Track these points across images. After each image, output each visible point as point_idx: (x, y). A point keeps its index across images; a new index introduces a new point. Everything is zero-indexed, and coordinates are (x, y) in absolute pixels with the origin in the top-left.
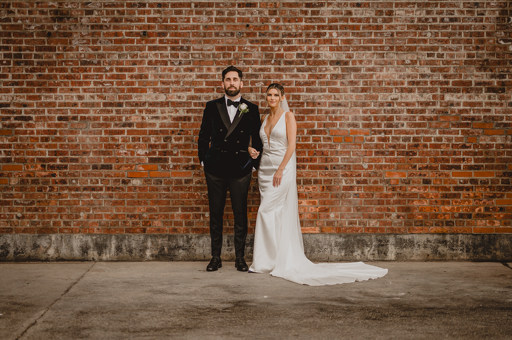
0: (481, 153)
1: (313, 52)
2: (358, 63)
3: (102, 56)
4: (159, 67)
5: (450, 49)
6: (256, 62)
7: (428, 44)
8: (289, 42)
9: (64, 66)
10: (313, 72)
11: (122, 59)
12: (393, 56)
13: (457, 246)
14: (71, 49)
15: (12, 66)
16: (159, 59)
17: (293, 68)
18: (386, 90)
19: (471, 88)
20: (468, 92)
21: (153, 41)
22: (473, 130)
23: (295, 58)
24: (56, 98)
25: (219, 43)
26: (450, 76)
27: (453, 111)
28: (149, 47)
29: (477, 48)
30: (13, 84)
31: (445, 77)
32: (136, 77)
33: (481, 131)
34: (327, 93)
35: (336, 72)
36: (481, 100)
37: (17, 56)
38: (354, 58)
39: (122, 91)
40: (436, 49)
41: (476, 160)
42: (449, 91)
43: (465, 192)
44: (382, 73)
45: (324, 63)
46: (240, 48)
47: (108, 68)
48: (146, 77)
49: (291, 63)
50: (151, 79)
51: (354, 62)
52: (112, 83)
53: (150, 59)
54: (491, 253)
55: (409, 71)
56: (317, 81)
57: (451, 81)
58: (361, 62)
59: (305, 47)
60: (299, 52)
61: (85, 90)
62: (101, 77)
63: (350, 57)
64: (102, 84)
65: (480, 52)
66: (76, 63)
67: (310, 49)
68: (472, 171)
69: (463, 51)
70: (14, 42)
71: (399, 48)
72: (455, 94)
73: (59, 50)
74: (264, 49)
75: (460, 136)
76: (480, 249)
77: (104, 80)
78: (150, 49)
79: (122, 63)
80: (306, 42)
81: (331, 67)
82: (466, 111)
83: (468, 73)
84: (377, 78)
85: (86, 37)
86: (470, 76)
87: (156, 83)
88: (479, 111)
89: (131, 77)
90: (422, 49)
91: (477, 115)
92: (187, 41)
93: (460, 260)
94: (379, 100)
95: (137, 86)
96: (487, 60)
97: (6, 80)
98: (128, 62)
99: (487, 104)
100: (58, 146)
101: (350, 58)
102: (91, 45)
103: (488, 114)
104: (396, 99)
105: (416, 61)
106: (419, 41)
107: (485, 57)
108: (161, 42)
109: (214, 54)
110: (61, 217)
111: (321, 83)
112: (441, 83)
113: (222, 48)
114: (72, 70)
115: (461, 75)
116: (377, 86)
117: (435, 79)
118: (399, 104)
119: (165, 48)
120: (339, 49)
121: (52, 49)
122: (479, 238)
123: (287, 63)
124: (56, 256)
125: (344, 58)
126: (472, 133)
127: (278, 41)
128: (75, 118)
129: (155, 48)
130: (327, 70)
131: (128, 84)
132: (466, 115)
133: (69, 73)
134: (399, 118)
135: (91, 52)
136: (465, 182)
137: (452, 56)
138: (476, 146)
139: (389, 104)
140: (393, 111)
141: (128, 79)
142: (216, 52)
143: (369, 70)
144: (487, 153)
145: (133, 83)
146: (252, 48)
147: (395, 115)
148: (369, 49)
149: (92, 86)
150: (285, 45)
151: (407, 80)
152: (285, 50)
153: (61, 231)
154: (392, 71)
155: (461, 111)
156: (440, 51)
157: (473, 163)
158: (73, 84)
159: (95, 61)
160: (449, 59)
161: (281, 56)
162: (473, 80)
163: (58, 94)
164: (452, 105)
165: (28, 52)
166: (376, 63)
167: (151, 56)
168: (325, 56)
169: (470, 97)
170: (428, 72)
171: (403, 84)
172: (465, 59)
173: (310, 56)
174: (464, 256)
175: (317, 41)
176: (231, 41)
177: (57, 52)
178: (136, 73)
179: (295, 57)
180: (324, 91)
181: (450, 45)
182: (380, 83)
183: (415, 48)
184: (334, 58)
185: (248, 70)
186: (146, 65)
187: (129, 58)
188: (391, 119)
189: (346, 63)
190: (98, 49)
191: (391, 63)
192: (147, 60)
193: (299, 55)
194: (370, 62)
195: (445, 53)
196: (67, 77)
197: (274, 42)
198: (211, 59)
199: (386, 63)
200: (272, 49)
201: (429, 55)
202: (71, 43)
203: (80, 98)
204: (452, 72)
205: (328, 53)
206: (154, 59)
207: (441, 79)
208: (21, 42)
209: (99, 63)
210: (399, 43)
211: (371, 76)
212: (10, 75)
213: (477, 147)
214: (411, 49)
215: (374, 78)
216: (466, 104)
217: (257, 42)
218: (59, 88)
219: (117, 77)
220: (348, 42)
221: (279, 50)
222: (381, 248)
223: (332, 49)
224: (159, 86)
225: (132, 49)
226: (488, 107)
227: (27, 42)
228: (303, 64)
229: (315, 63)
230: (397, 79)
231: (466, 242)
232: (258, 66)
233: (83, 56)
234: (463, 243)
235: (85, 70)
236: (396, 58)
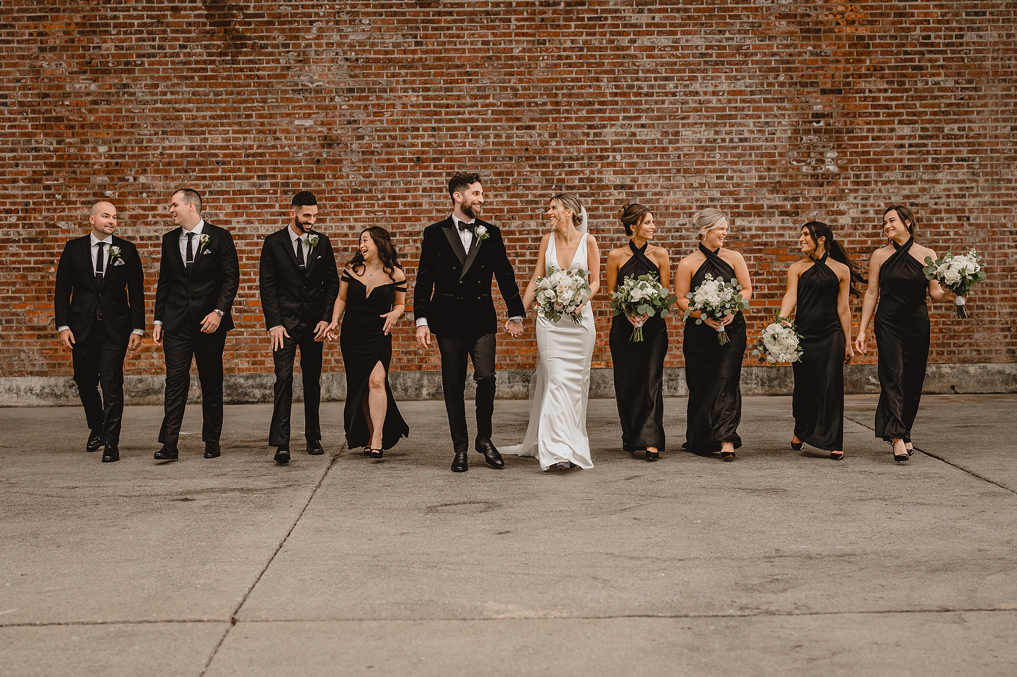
0: (775, 281)
1: (596, 176)
2: (643, 187)
3: (374, 184)
4: (434, 194)
5: (740, 171)
6: (536, 188)
7: (717, 166)
8: (570, 166)
9: (334, 194)
10: (597, 197)
11: (394, 187)
12: (681, 180)
13: (751, 379)
14: (341, 177)
15: (279, 195)
16: (434, 186)
17: (575, 194)
18: (674, 215)
19: (763, 212)
20: (760, 216)
21: (427, 167)
22: (767, 257)
23: (577, 183)
24: (326, 229)
25: (496, 168)
26: (740, 200)
27: (744, 237)
28: (423, 173)
29: (769, 170)
30: (281, 214)
31: (736, 200)
32: (410, 205)
33: (774, 257)
34: (611, 219)
35: (620, 197)
36: (773, 224)
37: (283, 185)
38: (640, 182)
39: (395, 220)
40: (726, 171)
41: (769, 288)
42: (739, 215)
43: (758, 322)
44: (668, 198)
45: (608, 187)
46: (519, 173)
47: (380, 196)
48: (421, 205)
49: (572, 188)
50: (425, 207)
51: (639, 186)
52: (385, 212)
53: (424, 186)
54: (787, 386)
55: (697, 195)
56: (601, 206)
57: (742, 204)
58: (646, 186)
59: (587, 170)
60: (581, 176)
61: (356, 220)
62: (373, 206)
63: (635, 180)
64: (374, 213)
65: (772, 173)
66: (346, 191)
67: (592, 173)
68: (766, 300)
69: (754, 173)
70: (281, 170)
71: (686, 171)
72: (746, 219)
73: (328, 178)
74: (544, 174)
75: (752, 262)
76: (776, 383)
77: (376, 208)
78: (424, 175)
79: (395, 191)
80: (589, 165)
81: (616, 192)
82: (758, 236)
83: (760, 196)
84: (664, 202)
85: (357, 164)
86: (762, 199)
87: (430, 211)
88: (772, 236)
89: (405, 205)
90: (710, 171)
91: (770, 240)
92: (463, 166)
93: (754, 395)
94: (667, 226)
95: (411, 215)
96: (779, 182)
97: (273, 210)
98: (401, 190)
99: (780, 228)
101: (635, 181)
102: (362, 172)
103: (781, 239)
104: (685, 225)
105: (704, 184)
106: (707, 163)
107: (777, 179)
108: (435, 167)
109: (491, 180)
110: (332, 355)
111: (604, 209)
112: (731, 207)
113: (500, 174)
114: (342, 198)
115: (752, 199)
116: (664, 211)
117: (725, 203)
118: (687, 230)
119: (440, 175)
120: (623, 172)
121: (321, 177)
122: (774, 370)
123: (568, 188)
124: (327, 396)
125: (628, 182)
126: (765, 259)
127: (559, 165)
128: (346, 250)
129: (429, 175)
130: (610, 195)
131: (401, 212)
132: (758, 240)
133: (339, 202)
134: (687, 245)
135: (362, 179)
136: (759, 311)
137: (742, 178)
138: (769, 273)
139: (677, 230)
140: (681, 237)
141: (401, 208)
142: (494, 178)
143: (655, 194)
144: (781, 281)
145: (406, 212)
146: (532, 172)
147: (683, 241)
148: (655, 172)
149: (363, 215)
150: (567, 169)
151: (695, 204)
152: (566, 175)
153: (332, 369)
154: (679, 195)
155: (753, 237)
156: (730, 173)
157: (766, 291)
158: (343, 213)
159: (367, 189)
160: (739, 181)
161: (563, 180)
162: (766, 203)
163: (328, 224)
164: (743, 230)
165: (295, 180)
166: (662, 187)
167: (426, 182)
168: (609, 180)
169: (762, 221)
170: (718, 195)
171: (691, 208)
172: (757, 181)
173: (593, 180)
174: (759, 390)
175: (599, 165)
176: (509, 166)
177: (327, 180)
178: (410, 201)
179: (577, 181)
180: (608, 217)
181: (740, 166)
182: (667, 207)
183: (704, 170)
184: (618, 182)
185: (528, 196)
186: (421, 193)
187: (402, 186)
188: (679, 245)
189: (631, 187)
190: (370, 176)
191: (678, 187)
192: (421, 187)
193: (581, 180)
194: (656, 185)
195: (735, 175)
196: (337, 206)
197: (555, 166)
198: (489, 185)
199: (673, 187)
200: (553, 174)
201: (718, 178)
202: (341, 170)
203: (351, 228)
204: (742, 195)
205: (612, 177)
206: (428, 186)
207: (732, 203)
208: (288, 170)
209: (371, 191)
210: (686, 165)
211: (658, 200)
212: (277, 205)
213: (771, 274)
214: (699, 172)
215: (661, 203)
216: (758, 229)
217: (537, 166)
218: (328, 218)
219: (390, 205)
220: (633, 165)
221: (560, 174)
222: (671, 383)
223: (615, 173)
224: (434, 214)
225: (405, 175)
226: (781, 232)
227: (295, 170)
228: (585, 189)
229: (598, 187)
230: (684, 204)
231: (760, 375)
232: (539, 192)
233: (353, 184)
234: (757, 376)
235: (356, 199)
236: (683, 181)
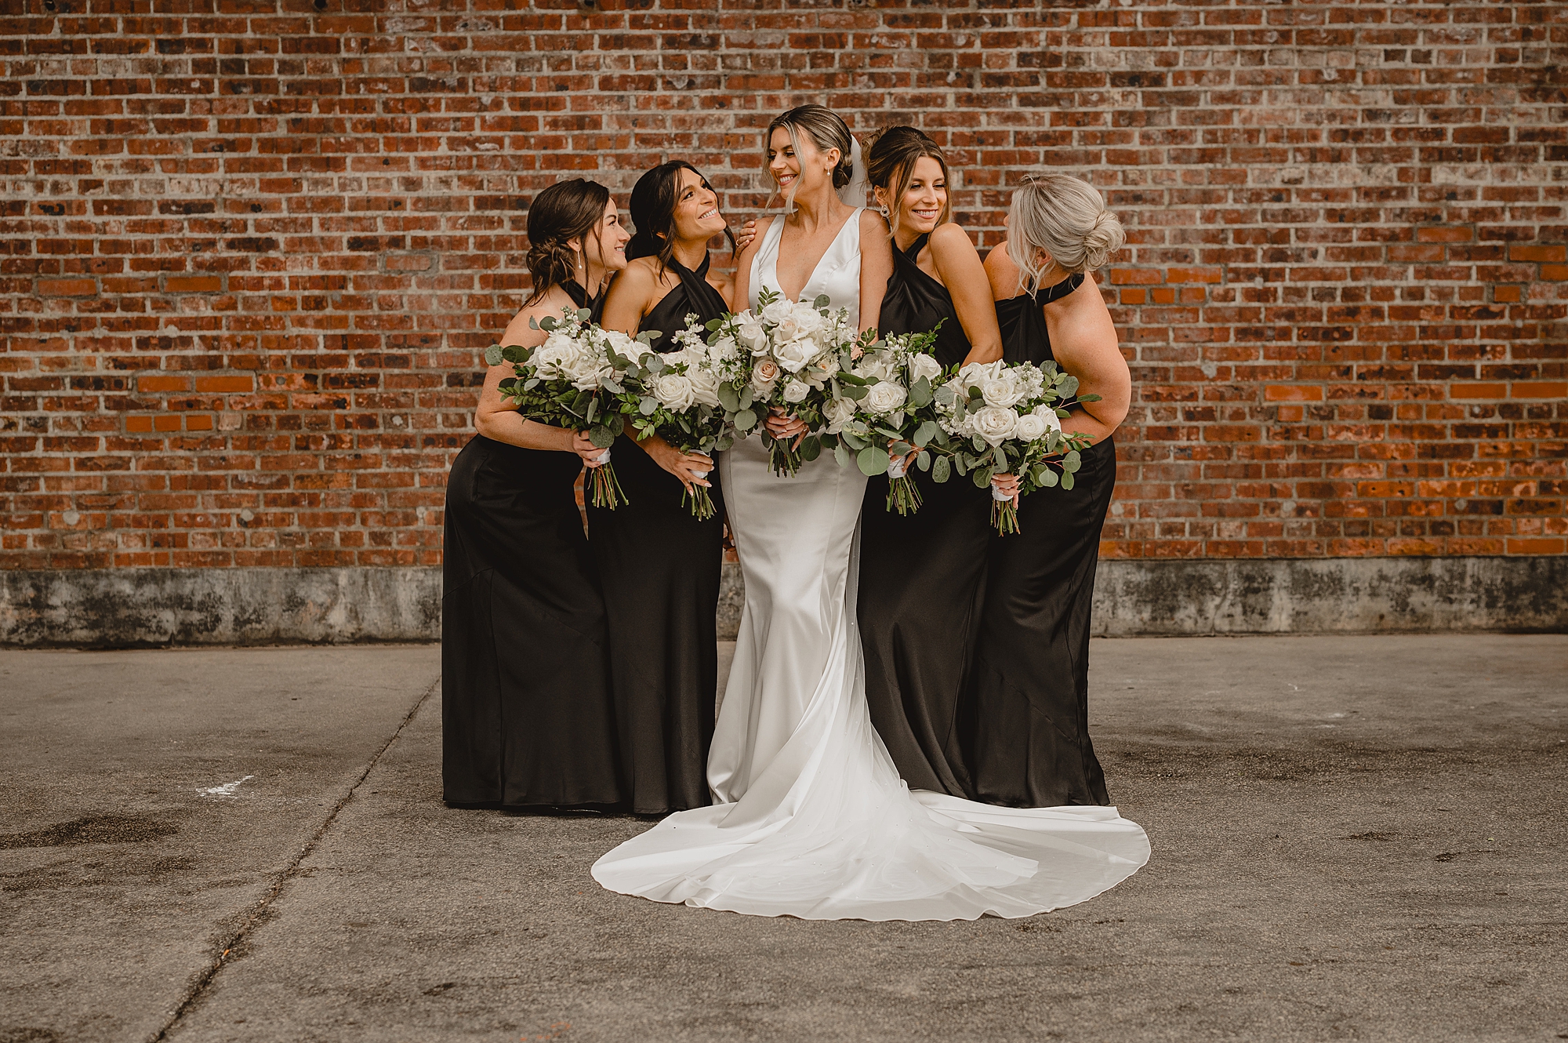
0: (1531, 332)
1: (1064, 49)
2: (1190, 80)
3: (471, 65)
4: (632, 94)
5: (1450, 39)
6: (903, 79)
7: (1387, 25)
8: (997, 21)
9: (363, 94)
10: (1065, 107)
11: (526, 74)
12: (1290, 60)
13: (1462, 590)
14: (383, 47)
15: (215, 94)
16: (632, 71)
17: (1009, 96)
18: (1269, 156)
19: (1507, 149)
20: (1497, 159)
21: (614, 22)
22: (1510, 268)
23: (1013, 67)
24: (343, 187)
25: (798, 24)
26: (1447, 116)
27: (1454, 215)
28: (603, 38)
29: (1526, 35)
30: (222, 146)
31: (1434, 116)
32: (568, 124)
33: (1532, 269)
34: (1104, 166)
35: (1127, 107)
36: (1532, 181)
37: (228, 67)
38: (1180, 67)
39: (529, 163)
40: (1409, 37)
41: (1517, 352)
42: (1444, 155)
43: (1485, 440)
44: (1256, 108)
45: (1095, 79)
46: (859, 40)
47: (487, 98)
48: (596, 123)
49: (1001, 80)
50: (608, 129)
51: (1179, 77)
52: (500, 142)
53: (605, 71)
54: (1554, 607)
55: (1332, 102)
56: (1076, 131)
57: (1450, 128)
58: (1198, 76)
59: (1042, 34)
60: (1025, 48)
61: (423, 164)
62: (469, 124)
63: (1167, 61)
64: (472, 143)
65: (1534, 44)
66: (396, 85)
67: (1056, 40)
68: (1507, 383)
69: (1485, 44)
70: (220, 26)
71: (1305, 37)
72: (1461, 166)
73: (348, 48)
74: (926, 42)
75: (1473, 283)
76: (1525, 599)
77: (477, 132)
78: (607, 43)
79: (525, 85)
80: (1046, 20)
81: (1116, 93)
82: (1492, 213)
83: (1499, 106)
84: (1245, 121)
85: (425, 12)
86: (1505, 113)
87: (622, 141)
88: (1527, 213)
89: (554, 124)
90: (1371, 38)
91: (1522, 223)
92: (710, 20)
93: (1469, 630)
94: (1250, 184)
95: (569, 149)
96: (1551, 69)
97: (201, 135)
98: (543, 82)
99: (1550, 192)
100: (351, 321)
101: (1169, 64)
102: (439, 33)
103: (1552, 222)
104: (1298, 181)
105: (1353, 74)
106: (1362, 15)
107: (1547, 61)
108: (636, 22)
109: (784, 57)
110: (364, 522)
111: (1086, 138)
112: (1423, 135)
113: (808, 41)
114: (385, 104)
115: (1477, 113)
116: (1243, 145)
117: (1405, 122)
118: (1305, 195)
119: (648, 42)
120: (1137, 39)
121: (331, 47)
122: (1522, 567)
123: (990, 80)
124: (351, 628)
125: (1150, 65)
126: (1508, 275)
127: (967, 18)
128: (397, 242)
129: (618, 42)
130: (1102, 99)
131: (544, 143)
132: (1489, 224)
133: (378, 114)
134: (1303, 236)
135: (440, 52)
136: (1487, 412)
137: (1454, 57)
138: (1517, 313)
139: (1278, 196)
140: (1288, 215)
141: (544, 131)
142: (792, 52)
143: (1222, 98)
144: (1548, 331)
145: (557, 142)
146: (893, 38)
147: (1292, 226)
148: (1221, 38)
149: (443, 150)
150: (987, 29)
151: (1326, 127)
152: (985, 45)
153: (364, 559)
154: (1285, 101)
155: (1477, 214)
156: (1421, 44)
157: (1508, 360)
158: (390, 144)
159: (452, 81)
160: (1444, 65)
161: (975, 60)
162: (1513, 124)
163: (349, 173)
164: (1453, 195)
165: (260, 55)
166: (1240, 80)
167: (609, 63)
168: (1099, 60)
169: (1503, 174)
170: (1387, 103)
171: (1314, 137)
172: (1492, 64)
173: (1055, 60)
174: (1482, 618)
175: (1074, 19)
176: (833, 19)
177: (344, 54)
178: (566, 112)
179: (1013, 62)
180: (1096, 158)
181: (1450, 26)
182: (1252, 135)
183: (1352, 34)
184: (1123, 66)
185: (881, 102)
186: (596, 91)
187: (547, 71)
188: (1283, 236)
189: (1158, 80)
190: (458, 44)
191: (1282, 80)
192: (596, 76)
193: (1024, 59)
194: (1223, 75)
195: (1435, 48)
196: (373, 126)
197: (954, 22)
198: (778, 71)
199: (1269, 79)
200: (949, 42)
201: (1390, 56)
202: (381, 28)
203: (411, 184)
204: (1453, 102)
205: (1107, 52)
206: (617, 72)
207: (1424, 123)
208: (240, 26)
209: (462, 85)
210: (1305, 21)
211: (1227, 116)
212: (212, 122)
213: (1522, 315)
214: (1340, 39)
215: (1236, 123)
216: (1492, 193)
217: (908, 20)
218: (350, 157)
219: (515, 124)
220: (1164, 18)
221: (969, 44)
222: (1251, 599)
223: (1117, 40)
224: (632, 148)
225: (553, 43)
226: (1552, 203)
227: (258, 26)
228: (1036, 82)
229: (1070, 80)
230: (1299, 124)
231: (1486, 578)
232: (911, 91)
233: (416, 65)
234: (1478, 583)
235: (423, 106)
236: (1296, 63)
